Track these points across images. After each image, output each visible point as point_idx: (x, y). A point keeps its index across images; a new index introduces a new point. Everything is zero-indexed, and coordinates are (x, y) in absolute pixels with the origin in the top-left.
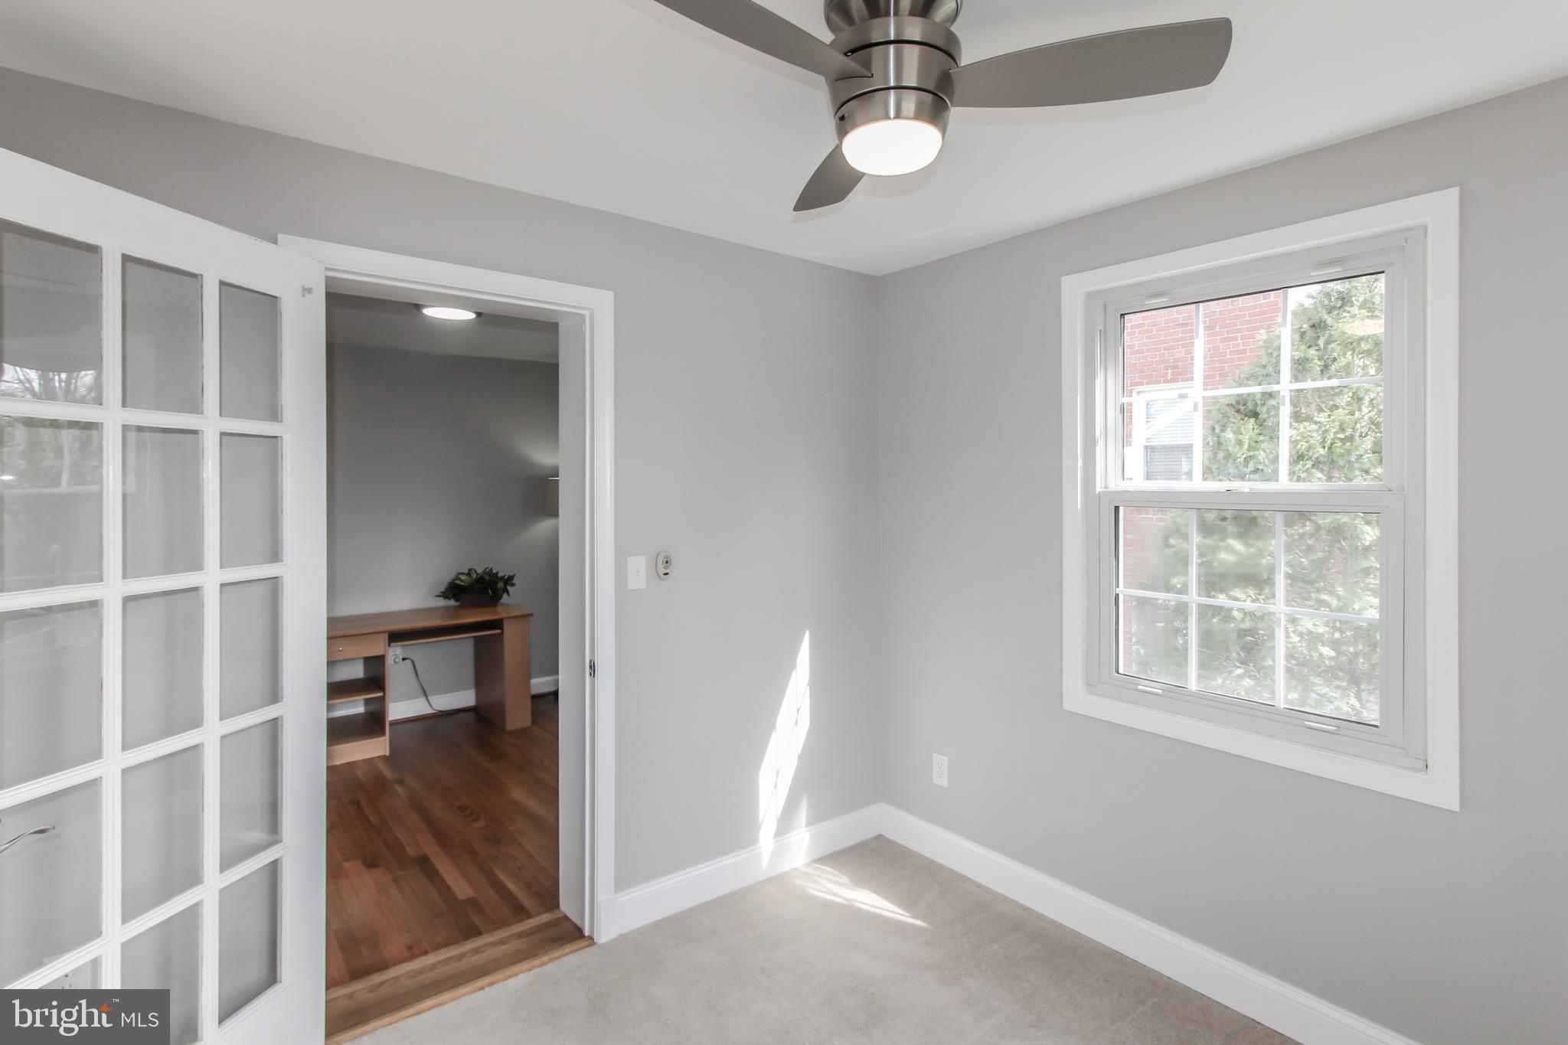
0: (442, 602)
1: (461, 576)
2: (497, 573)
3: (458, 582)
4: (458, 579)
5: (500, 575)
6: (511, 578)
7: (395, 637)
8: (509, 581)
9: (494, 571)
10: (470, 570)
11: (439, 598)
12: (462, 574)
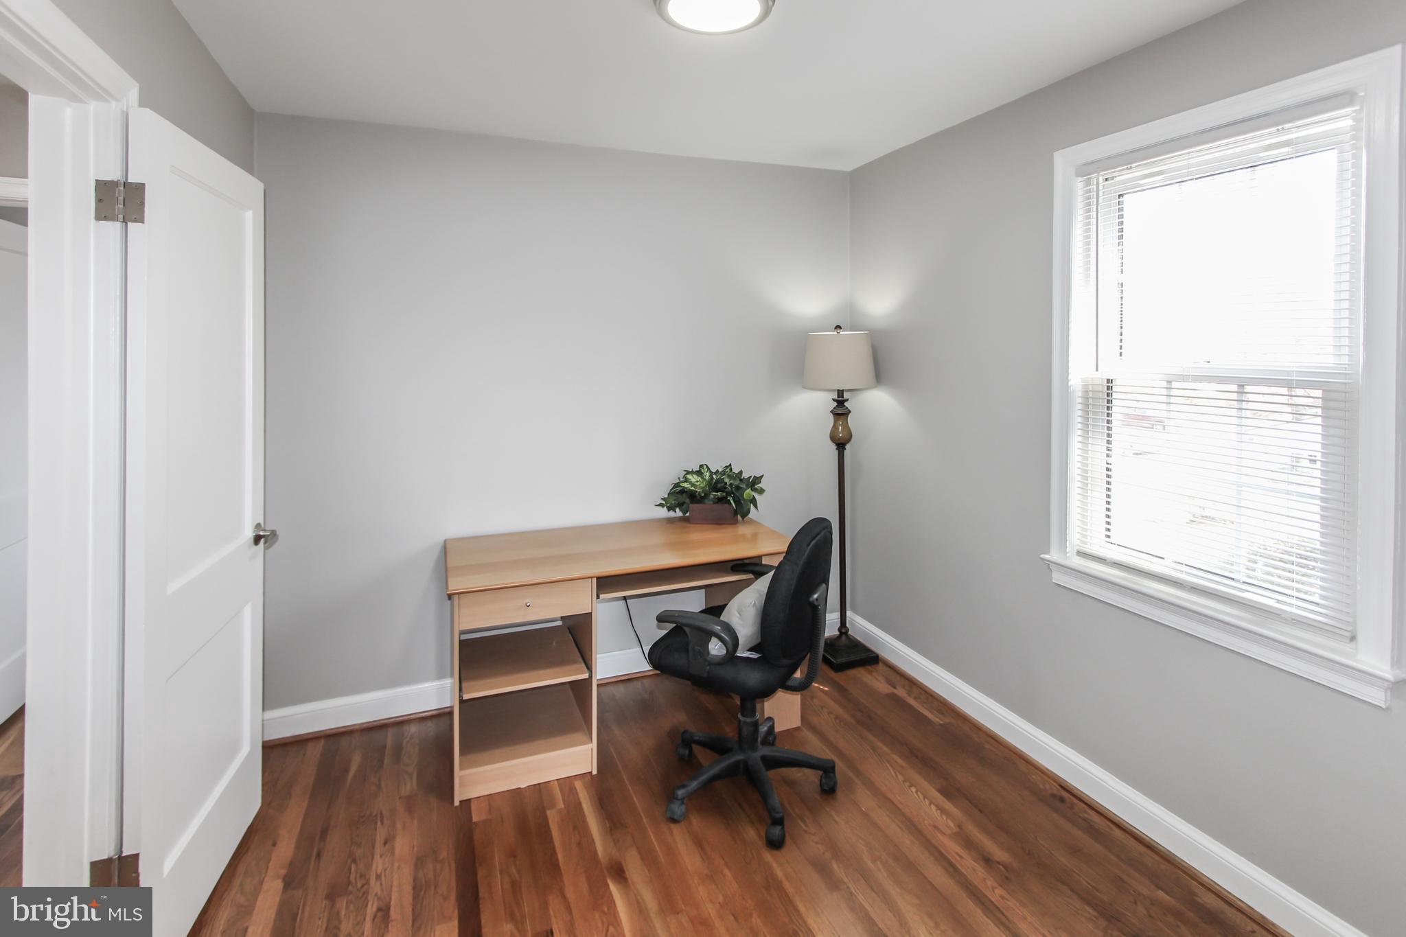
0: (663, 513)
1: (689, 477)
2: (741, 472)
3: (686, 485)
4: (686, 480)
5: (745, 475)
6: (757, 480)
7: (606, 583)
8: (754, 483)
9: (736, 470)
10: (701, 466)
11: (660, 508)
12: (692, 472)
